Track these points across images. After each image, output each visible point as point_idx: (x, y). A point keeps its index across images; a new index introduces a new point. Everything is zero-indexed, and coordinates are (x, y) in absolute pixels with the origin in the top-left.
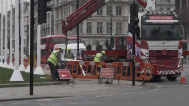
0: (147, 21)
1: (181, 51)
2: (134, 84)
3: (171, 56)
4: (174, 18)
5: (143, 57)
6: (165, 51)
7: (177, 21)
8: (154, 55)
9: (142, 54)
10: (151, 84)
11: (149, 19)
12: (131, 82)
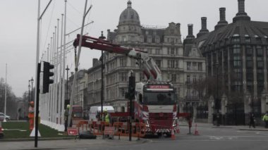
0: (148, 89)
1: (175, 113)
2: (130, 140)
3: (167, 118)
4: (170, 87)
5: (144, 118)
6: (161, 113)
7: (172, 90)
8: (153, 116)
9: (144, 116)
10: (145, 140)
11: (149, 88)
12: (128, 138)
